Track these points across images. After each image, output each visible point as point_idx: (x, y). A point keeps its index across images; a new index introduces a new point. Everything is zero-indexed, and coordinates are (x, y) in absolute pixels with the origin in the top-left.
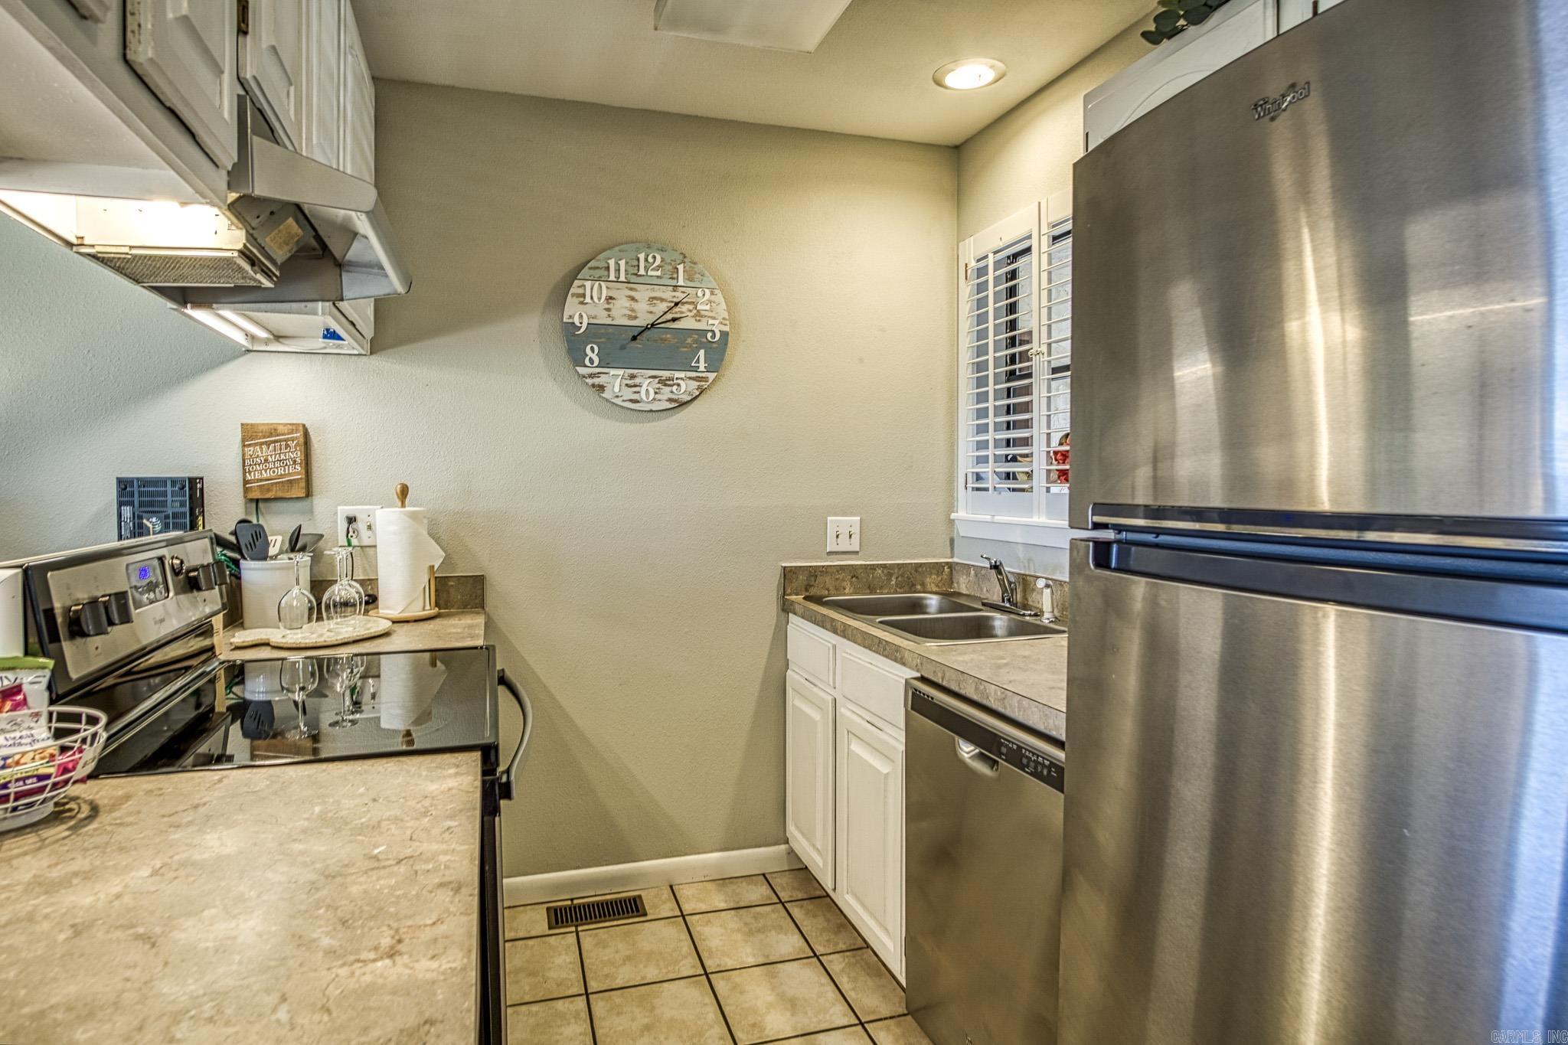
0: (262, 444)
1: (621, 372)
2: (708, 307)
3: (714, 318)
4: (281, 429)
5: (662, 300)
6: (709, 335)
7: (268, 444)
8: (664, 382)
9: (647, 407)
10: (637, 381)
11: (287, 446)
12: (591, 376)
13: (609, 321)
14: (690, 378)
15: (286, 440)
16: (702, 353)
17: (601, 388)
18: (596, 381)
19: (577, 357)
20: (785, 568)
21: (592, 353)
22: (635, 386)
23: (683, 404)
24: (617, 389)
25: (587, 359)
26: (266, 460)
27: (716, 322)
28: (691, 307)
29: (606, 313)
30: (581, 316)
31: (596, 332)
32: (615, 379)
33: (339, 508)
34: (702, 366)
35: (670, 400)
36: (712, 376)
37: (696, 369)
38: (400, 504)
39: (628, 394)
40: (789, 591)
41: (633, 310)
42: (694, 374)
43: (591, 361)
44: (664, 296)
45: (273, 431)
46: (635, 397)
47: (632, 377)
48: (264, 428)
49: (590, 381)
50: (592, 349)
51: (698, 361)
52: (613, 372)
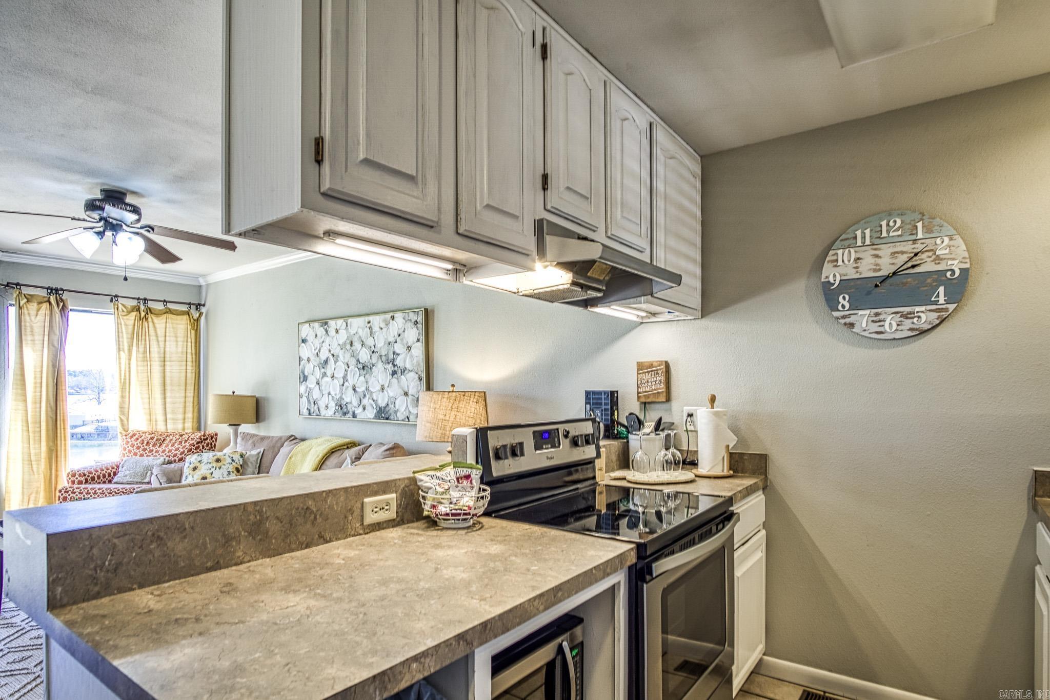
0: (646, 372)
1: (867, 312)
2: (947, 251)
3: (953, 259)
4: (655, 364)
5: (903, 253)
6: (948, 274)
7: (648, 372)
8: (906, 316)
9: (892, 336)
10: (881, 317)
11: (657, 373)
12: (844, 317)
13: (857, 276)
14: (930, 311)
15: (657, 370)
16: (941, 289)
17: (852, 325)
18: (847, 320)
19: (833, 305)
20: (1036, 471)
21: (844, 301)
22: (880, 321)
23: (923, 332)
24: (864, 325)
25: (840, 305)
26: (648, 381)
27: (956, 262)
28: (930, 254)
29: (855, 270)
30: (835, 276)
31: (846, 285)
32: (863, 318)
33: (685, 408)
34: (942, 299)
35: (911, 329)
36: (952, 307)
37: (936, 303)
38: (710, 406)
39: (875, 327)
40: (1040, 493)
41: (877, 265)
42: (934, 307)
43: (843, 306)
44: (904, 249)
45: (651, 366)
46: (881, 329)
47: (877, 314)
48: (647, 364)
49: (843, 321)
50: (844, 298)
51: (938, 296)
52: (861, 312)
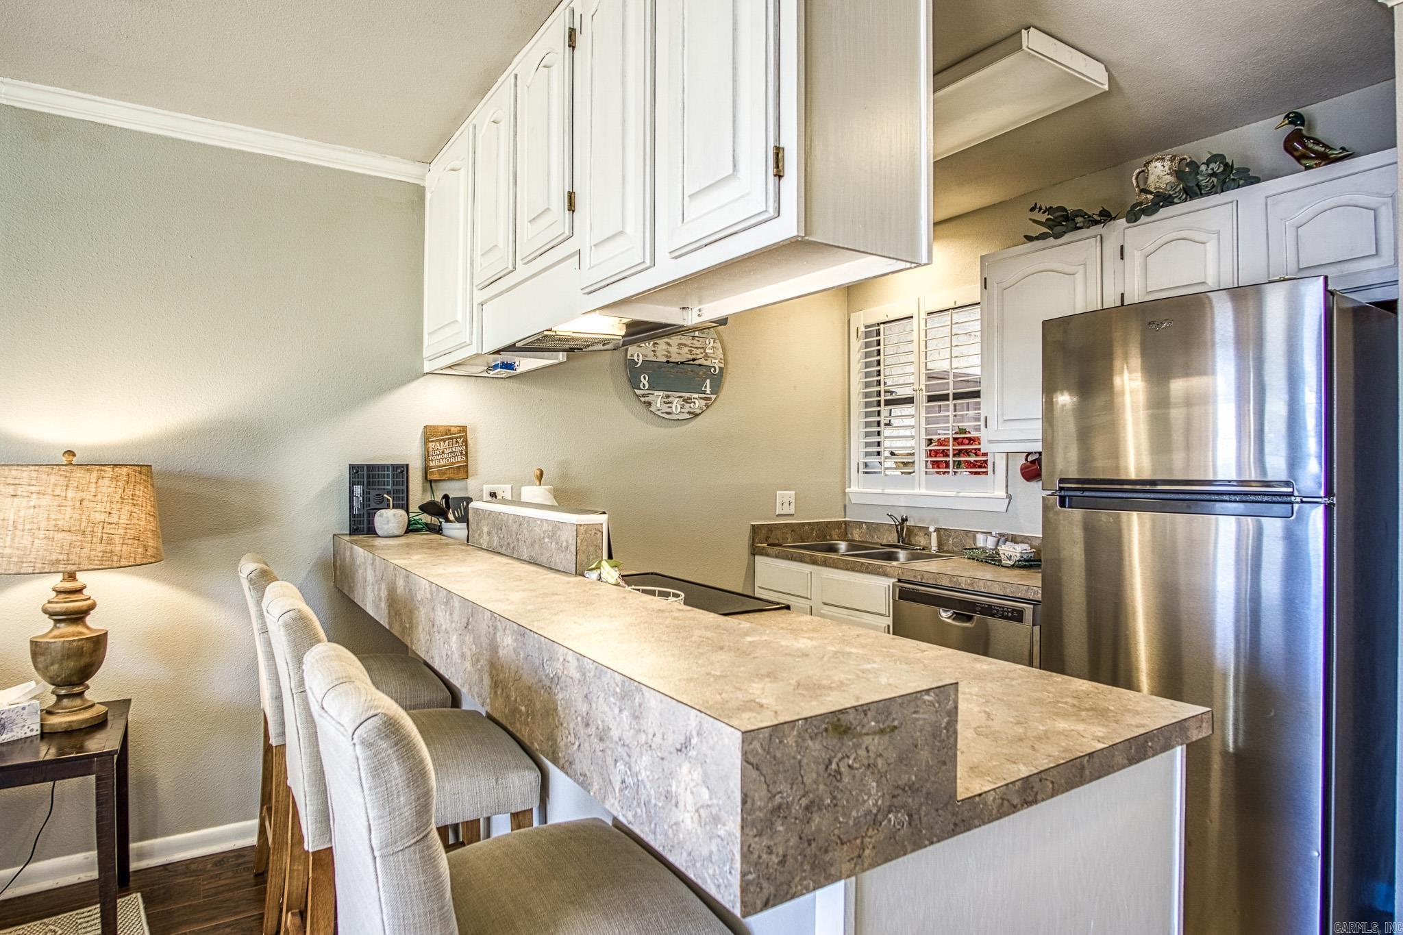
0: (440, 440)
1: (661, 393)
2: (712, 351)
3: (715, 359)
4: (453, 429)
5: (686, 345)
6: (713, 369)
7: (444, 440)
8: (687, 401)
9: (676, 417)
10: (670, 399)
11: (457, 442)
12: (644, 396)
13: (654, 359)
14: (701, 398)
15: (456, 438)
16: (708, 381)
17: (649, 404)
18: (646, 399)
19: (634, 383)
20: (753, 526)
21: (644, 380)
22: (669, 403)
23: (696, 415)
24: (658, 405)
25: (642, 384)
26: (443, 452)
27: (716, 361)
28: (702, 351)
29: (652, 353)
30: (638, 355)
31: (648, 366)
32: (657, 398)
33: (485, 486)
34: (708, 392)
35: (689, 413)
36: (713, 397)
37: (704, 392)
38: (539, 482)
39: (665, 408)
40: (756, 541)
41: (669, 352)
42: (703, 396)
43: (644, 386)
44: (687, 343)
45: (448, 432)
46: (669, 410)
47: (668, 397)
48: (443, 429)
49: (643, 399)
50: (644, 377)
51: (706, 387)
52: (656, 393)
